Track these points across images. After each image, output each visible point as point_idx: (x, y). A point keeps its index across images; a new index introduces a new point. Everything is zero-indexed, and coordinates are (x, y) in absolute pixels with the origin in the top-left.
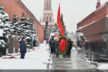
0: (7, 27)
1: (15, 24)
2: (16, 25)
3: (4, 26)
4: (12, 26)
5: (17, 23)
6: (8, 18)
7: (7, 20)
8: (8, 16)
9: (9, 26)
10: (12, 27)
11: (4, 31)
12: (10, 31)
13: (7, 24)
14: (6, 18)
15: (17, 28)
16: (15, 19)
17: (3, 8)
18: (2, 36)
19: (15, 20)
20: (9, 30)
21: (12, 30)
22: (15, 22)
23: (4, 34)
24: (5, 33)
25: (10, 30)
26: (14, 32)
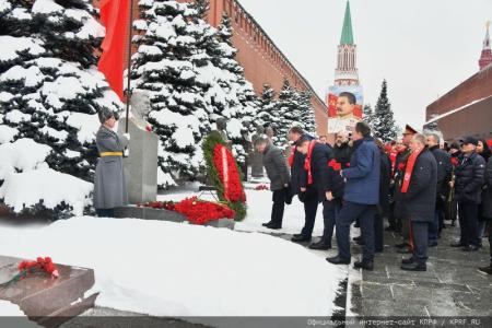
0: (248, 114)
1: (266, 107)
2: (269, 110)
3: (242, 112)
4: (260, 111)
5: (271, 105)
6: (252, 94)
7: (249, 98)
8: (251, 88)
9: (254, 111)
10: (260, 115)
11: (244, 124)
12: (255, 125)
13: (250, 108)
14: (248, 93)
15: (271, 117)
16: (266, 96)
17: (242, 69)
18: (240, 136)
19: (267, 98)
20: (252, 122)
21: (260, 123)
22: (268, 104)
23: (242, 132)
24: (245, 128)
25: (256, 122)
26: (265, 126)
